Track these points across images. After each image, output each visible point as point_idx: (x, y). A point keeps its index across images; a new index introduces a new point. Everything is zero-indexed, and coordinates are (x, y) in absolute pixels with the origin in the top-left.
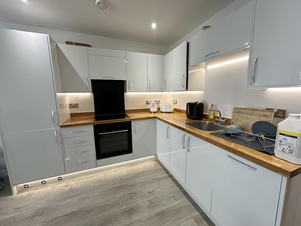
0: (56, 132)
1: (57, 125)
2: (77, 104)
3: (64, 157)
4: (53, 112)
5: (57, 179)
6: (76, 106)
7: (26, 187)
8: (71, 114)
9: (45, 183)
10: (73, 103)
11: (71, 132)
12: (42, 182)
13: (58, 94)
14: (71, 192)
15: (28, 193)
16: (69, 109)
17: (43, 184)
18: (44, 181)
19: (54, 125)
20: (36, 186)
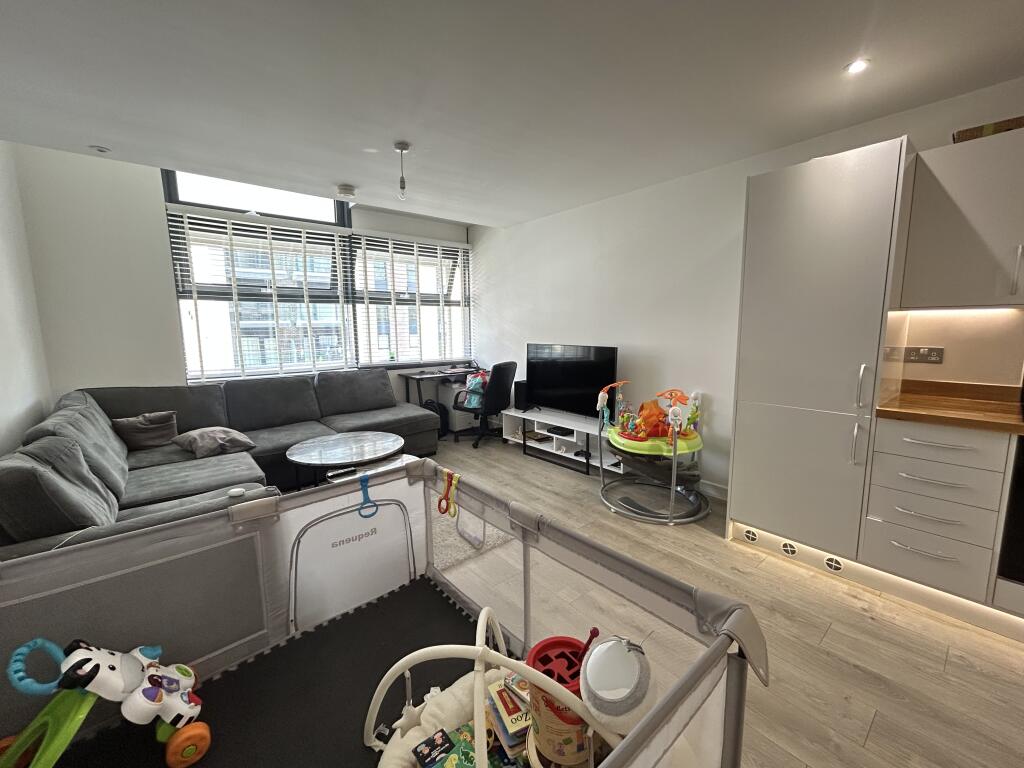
0: (859, 427)
1: (865, 406)
2: (940, 352)
3: (864, 510)
4: (863, 366)
5: (825, 561)
6: (933, 359)
7: (751, 537)
8: (905, 383)
9: (793, 552)
10: (924, 348)
11: (908, 440)
12: (785, 545)
13: (892, 315)
14: (870, 620)
15: (754, 552)
16: (901, 364)
17: (787, 551)
18: (791, 546)
19: (855, 405)
20: (770, 547)
